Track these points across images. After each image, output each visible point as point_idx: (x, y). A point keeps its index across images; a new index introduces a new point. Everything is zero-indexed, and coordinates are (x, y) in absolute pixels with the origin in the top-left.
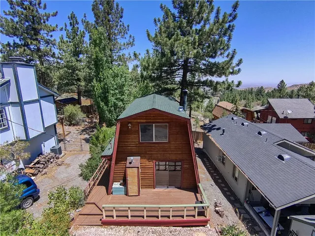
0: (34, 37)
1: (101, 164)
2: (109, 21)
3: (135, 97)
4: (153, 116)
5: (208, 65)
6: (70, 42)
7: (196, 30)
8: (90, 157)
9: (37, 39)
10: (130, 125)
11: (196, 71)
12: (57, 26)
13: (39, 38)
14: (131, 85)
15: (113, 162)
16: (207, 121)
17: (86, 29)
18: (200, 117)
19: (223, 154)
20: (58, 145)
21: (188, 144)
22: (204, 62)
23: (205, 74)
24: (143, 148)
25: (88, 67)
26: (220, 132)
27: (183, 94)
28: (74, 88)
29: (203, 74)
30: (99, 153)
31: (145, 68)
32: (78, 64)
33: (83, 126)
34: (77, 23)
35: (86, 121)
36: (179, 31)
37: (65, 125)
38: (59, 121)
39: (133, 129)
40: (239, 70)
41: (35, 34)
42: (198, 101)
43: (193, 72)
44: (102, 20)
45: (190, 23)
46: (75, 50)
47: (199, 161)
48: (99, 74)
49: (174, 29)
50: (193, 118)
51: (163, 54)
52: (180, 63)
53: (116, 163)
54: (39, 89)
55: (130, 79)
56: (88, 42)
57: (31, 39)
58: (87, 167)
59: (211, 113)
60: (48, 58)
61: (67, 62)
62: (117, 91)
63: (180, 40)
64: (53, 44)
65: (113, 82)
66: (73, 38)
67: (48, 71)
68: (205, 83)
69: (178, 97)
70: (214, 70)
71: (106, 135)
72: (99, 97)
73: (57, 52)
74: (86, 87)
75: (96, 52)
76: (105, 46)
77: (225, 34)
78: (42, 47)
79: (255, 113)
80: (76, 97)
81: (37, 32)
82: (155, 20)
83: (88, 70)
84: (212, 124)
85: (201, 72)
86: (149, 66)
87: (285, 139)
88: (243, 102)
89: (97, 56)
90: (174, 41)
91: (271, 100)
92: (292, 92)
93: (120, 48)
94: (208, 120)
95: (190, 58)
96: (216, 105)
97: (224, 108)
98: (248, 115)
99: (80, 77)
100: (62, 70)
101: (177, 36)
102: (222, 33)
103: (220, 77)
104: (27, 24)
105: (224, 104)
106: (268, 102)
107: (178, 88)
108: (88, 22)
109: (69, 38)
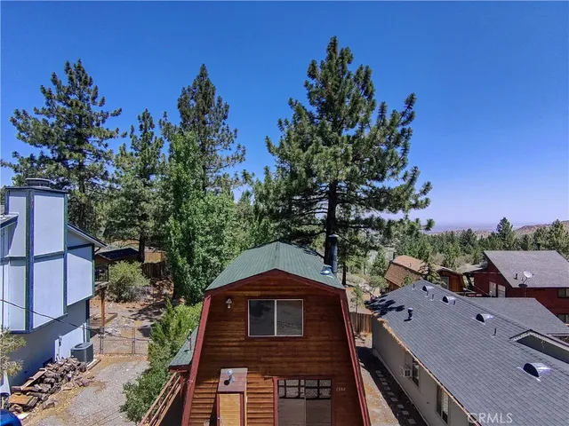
0: (77, 147)
1: (169, 383)
2: (204, 123)
3: (244, 248)
4: (275, 284)
5: (371, 192)
6: (136, 155)
7: (348, 137)
8: (148, 368)
9: (80, 151)
10: (229, 301)
11: (351, 202)
12: (117, 130)
13: (83, 147)
14: (238, 226)
15: (192, 380)
16: (377, 293)
17: (165, 134)
18: (363, 284)
19: (414, 361)
20: (88, 341)
21: (343, 342)
22: (365, 187)
23: (367, 208)
24: (254, 349)
25: (163, 196)
26: (404, 314)
27: (330, 243)
28: (134, 231)
29: (364, 207)
30: (165, 358)
31: (262, 198)
32: (146, 191)
33: (142, 303)
34: (152, 126)
35: (149, 293)
36: (319, 139)
37: (109, 301)
38: (96, 293)
39: (236, 310)
40: (427, 201)
41: (79, 143)
42: (358, 255)
43: (347, 204)
44: (193, 122)
45: (337, 126)
46: (144, 168)
47: (365, 374)
48: (180, 206)
49: (312, 135)
50: (350, 286)
51: (294, 175)
52: (323, 188)
53: (198, 383)
54: (68, 233)
55: (236, 216)
56: (168, 155)
57: (71, 150)
58: (139, 390)
59: (383, 276)
60: (95, 181)
61: (128, 186)
62: (210, 237)
63: (321, 152)
64: (106, 159)
65: (204, 221)
66: (143, 149)
67: (92, 202)
68: (368, 223)
69: (321, 248)
70: (382, 200)
71: (183, 321)
72: (177, 246)
73: (111, 170)
74: (155, 230)
75: (178, 171)
76: (194, 160)
77: (397, 143)
78: (88, 163)
79: (465, 277)
80: (136, 247)
81: (82, 139)
82: (280, 123)
83: (162, 201)
84: (387, 299)
85: (361, 204)
86: (268, 193)
87: (531, 330)
88: (440, 257)
89: (178, 178)
90: (312, 153)
91: (490, 254)
92: (525, 238)
93: (220, 164)
94: (378, 290)
95: (340, 181)
96: (391, 262)
97: (406, 268)
98: (452, 281)
99: (146, 212)
100: (116, 201)
101: (317, 145)
102: (392, 141)
103: (395, 212)
104: (69, 127)
105: (405, 260)
106: (486, 257)
107: (321, 232)
108: (169, 124)
109: (136, 148)
